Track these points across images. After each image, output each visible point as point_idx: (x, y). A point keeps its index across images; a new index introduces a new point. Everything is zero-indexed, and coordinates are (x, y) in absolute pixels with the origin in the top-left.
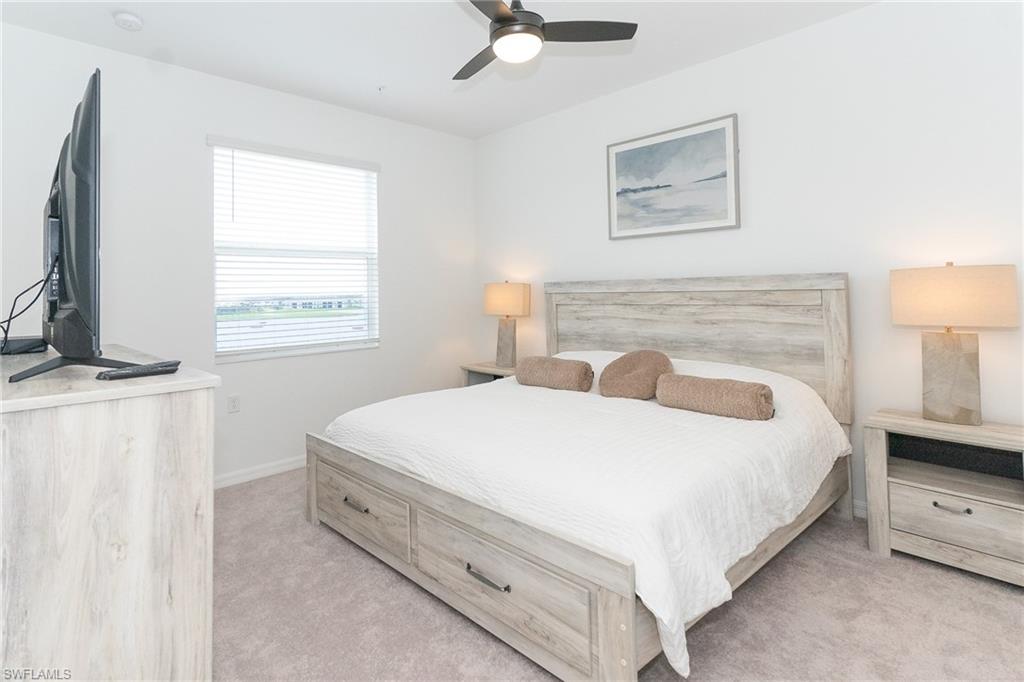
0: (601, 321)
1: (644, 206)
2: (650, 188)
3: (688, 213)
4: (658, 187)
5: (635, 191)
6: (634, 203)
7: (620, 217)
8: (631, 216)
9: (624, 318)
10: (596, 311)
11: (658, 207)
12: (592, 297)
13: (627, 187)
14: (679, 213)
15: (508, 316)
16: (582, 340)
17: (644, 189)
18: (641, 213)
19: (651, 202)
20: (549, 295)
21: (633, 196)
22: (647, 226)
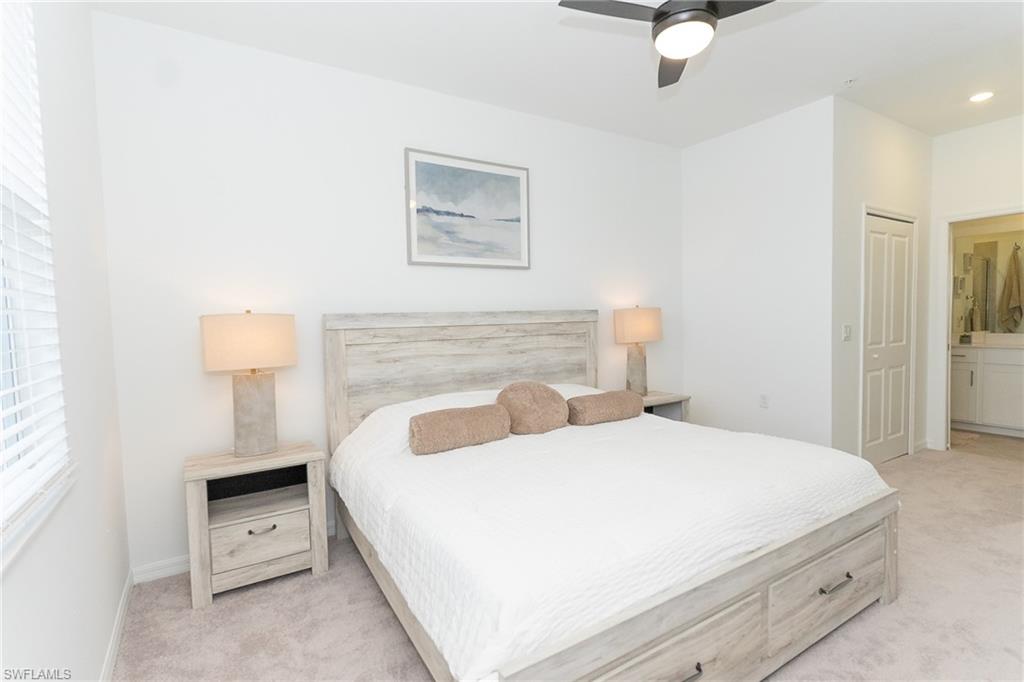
0: (412, 361)
1: (448, 232)
2: (454, 214)
3: (490, 248)
4: (462, 215)
5: (438, 213)
6: (437, 226)
7: (421, 238)
8: (433, 240)
9: (441, 356)
10: (406, 350)
11: (462, 236)
12: (402, 333)
13: (428, 206)
14: (482, 247)
15: (253, 371)
17: (448, 214)
18: (444, 239)
19: (455, 229)
20: (331, 332)
21: (434, 217)
22: (451, 255)
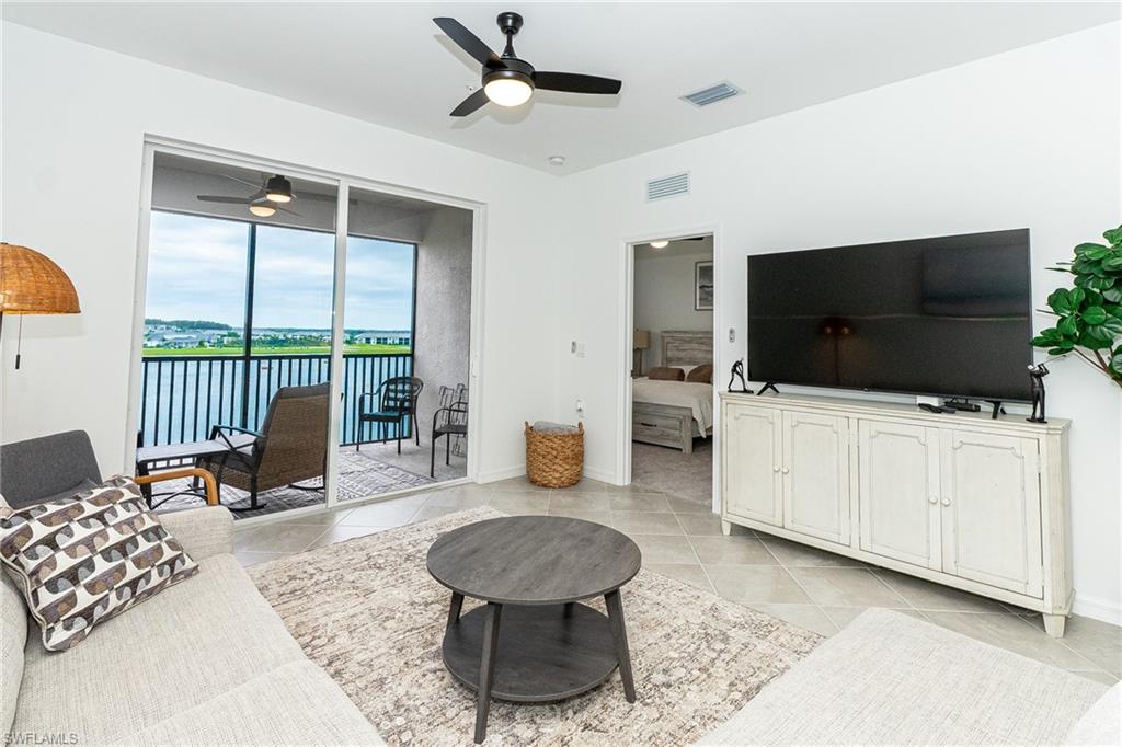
0: (689, 351)
10: (687, 346)
12: (685, 339)
16: (679, 360)
20: (663, 338)
